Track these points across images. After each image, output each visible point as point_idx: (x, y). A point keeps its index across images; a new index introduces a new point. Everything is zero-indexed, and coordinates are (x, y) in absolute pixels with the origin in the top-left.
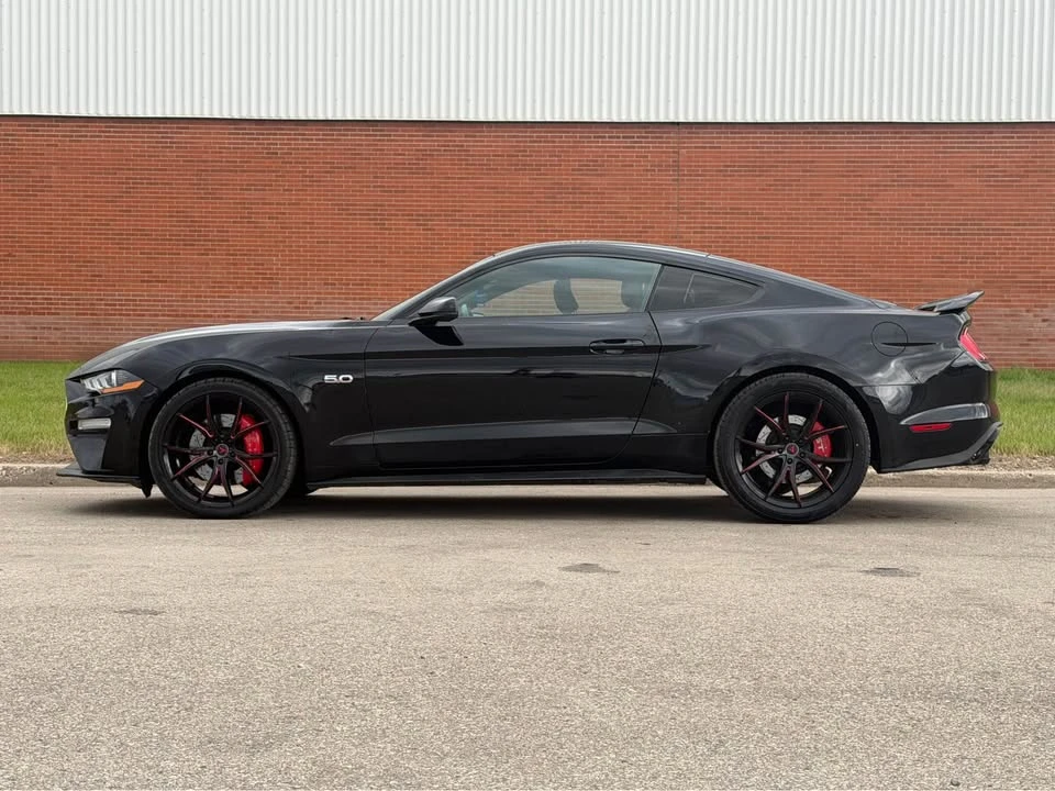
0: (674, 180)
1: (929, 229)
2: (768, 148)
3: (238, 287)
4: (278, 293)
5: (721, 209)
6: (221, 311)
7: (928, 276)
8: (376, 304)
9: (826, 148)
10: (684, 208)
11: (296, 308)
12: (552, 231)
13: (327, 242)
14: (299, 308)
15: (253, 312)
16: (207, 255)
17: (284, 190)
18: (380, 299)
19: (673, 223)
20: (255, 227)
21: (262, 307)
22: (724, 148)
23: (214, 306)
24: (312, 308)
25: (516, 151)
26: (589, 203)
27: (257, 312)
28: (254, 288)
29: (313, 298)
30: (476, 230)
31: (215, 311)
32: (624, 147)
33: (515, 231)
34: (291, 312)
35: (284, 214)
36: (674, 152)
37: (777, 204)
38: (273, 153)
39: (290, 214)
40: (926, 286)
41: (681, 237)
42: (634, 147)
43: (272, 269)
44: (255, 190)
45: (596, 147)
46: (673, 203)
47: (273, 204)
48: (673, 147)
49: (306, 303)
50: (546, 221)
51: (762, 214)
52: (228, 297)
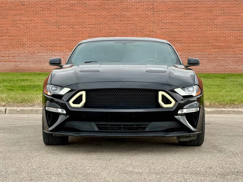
0: (152, 13)
1: (233, 29)
2: (182, 3)
3: (13, 47)
4: (25, 49)
5: (167, 22)
6: (7, 55)
7: (233, 44)
8: (57, 53)
9: (200, 3)
10: (155, 22)
11: (31, 54)
12: (113, 29)
13: (41, 33)
14: (32, 54)
15: (17, 55)
16: (3, 37)
17: (27, 16)
18: (58, 51)
19: (152, 27)
20: (18, 28)
21: (20, 54)
22: (168, 3)
23: (5, 53)
24: (36, 54)
25: (102, 4)
26: (125, 20)
27: (18, 55)
28: (18, 47)
29: (37, 51)
30: (89, 29)
31: (5, 55)
32: (136, 3)
33: (102, 29)
34: (30, 55)
35: (27, 24)
36: (152, 4)
37: (185, 21)
38: (23, 4)
39: (29, 24)
40: (232, 47)
41: (155, 31)
42: (139, 3)
43: (24, 41)
44: (18, 16)
45: (127, 3)
46: (152, 21)
47: (24, 20)
48: (152, 3)
49: (34, 52)
50: (111, 26)
51: (180, 24)
52: (9, 50)
